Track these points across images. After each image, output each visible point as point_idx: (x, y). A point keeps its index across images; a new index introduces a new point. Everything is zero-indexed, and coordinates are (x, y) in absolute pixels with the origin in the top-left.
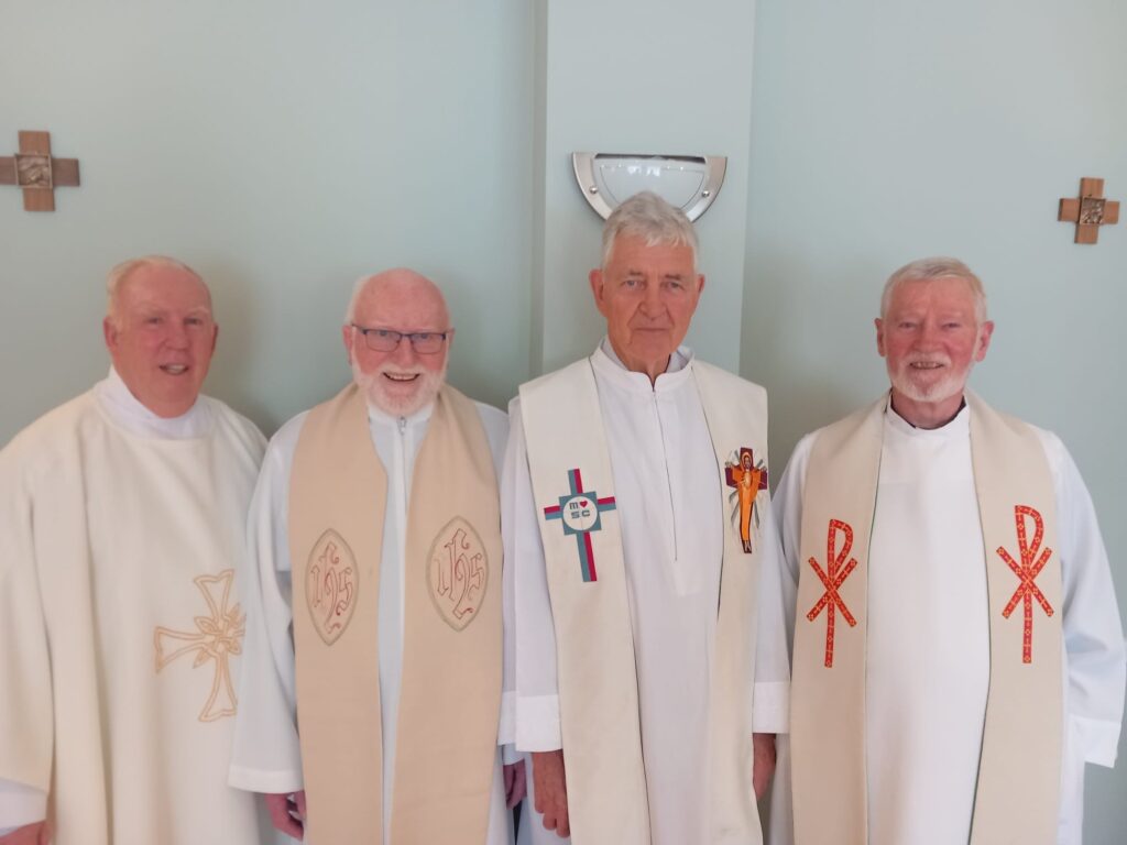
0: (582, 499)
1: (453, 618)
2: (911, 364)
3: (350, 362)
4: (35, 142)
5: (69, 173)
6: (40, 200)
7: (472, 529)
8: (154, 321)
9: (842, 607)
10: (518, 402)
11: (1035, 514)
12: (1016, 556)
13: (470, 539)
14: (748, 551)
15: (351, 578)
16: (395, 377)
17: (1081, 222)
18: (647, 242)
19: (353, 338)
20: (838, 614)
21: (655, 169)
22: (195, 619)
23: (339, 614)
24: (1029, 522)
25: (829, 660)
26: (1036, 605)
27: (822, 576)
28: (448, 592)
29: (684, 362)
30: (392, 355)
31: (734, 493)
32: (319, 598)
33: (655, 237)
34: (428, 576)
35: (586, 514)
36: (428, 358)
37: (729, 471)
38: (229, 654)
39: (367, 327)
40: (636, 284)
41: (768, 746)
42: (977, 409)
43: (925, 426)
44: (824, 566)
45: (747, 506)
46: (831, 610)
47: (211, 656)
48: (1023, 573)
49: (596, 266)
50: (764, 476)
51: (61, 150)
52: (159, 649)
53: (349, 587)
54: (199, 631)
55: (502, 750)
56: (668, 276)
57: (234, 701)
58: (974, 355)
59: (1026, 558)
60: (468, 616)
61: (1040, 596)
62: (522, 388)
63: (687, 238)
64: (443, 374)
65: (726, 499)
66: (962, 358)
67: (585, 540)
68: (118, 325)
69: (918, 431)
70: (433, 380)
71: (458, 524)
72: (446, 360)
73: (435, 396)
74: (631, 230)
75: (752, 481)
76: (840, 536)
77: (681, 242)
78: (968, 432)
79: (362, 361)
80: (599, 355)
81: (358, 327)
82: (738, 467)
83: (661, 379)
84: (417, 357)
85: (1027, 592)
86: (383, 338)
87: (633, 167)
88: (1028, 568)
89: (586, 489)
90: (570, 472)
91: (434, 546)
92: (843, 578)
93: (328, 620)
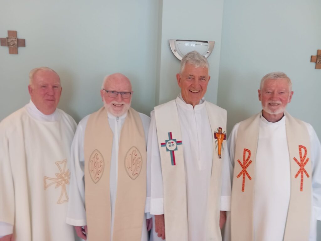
0: (172, 141)
1: (132, 176)
2: (269, 104)
3: (103, 101)
4: (12, 34)
5: (22, 43)
6: (14, 51)
7: (138, 150)
8: (44, 87)
9: (247, 174)
10: (154, 112)
11: (305, 148)
12: (299, 160)
13: (137, 153)
14: (220, 158)
15: (102, 164)
16: (116, 105)
17: (317, 63)
18: (195, 66)
19: (104, 94)
20: (246, 176)
21: (193, 44)
22: (56, 174)
23: (98, 174)
24: (303, 150)
25: (243, 189)
26: (304, 175)
27: (241, 165)
28: (131, 168)
29: (203, 101)
30: (115, 99)
31: (216, 141)
32: (93, 170)
33: (198, 65)
34: (125, 164)
35: (173, 145)
36: (126, 100)
37: (215, 134)
38: (66, 184)
39: (108, 90)
40: (191, 78)
41: (224, 215)
42: (288, 117)
43: (273, 121)
44: (242, 162)
45: (220, 144)
46: (244, 175)
47: (60, 185)
48: (301, 165)
49: (178, 73)
50: (225, 136)
51: (20, 36)
52: (45, 183)
53: (102, 166)
54: (57, 178)
55: (146, 214)
56: (201, 77)
57: (68, 198)
58: (288, 101)
59: (302, 161)
60: (136, 175)
61: (305, 172)
62: (155, 108)
63: (207, 65)
64: (130, 104)
65: (214, 142)
66: (285, 102)
67: (173, 153)
68: (33, 87)
69: (270, 123)
70: (127, 106)
71: (134, 148)
72: (131, 100)
73: (127, 111)
74: (191, 62)
75: (222, 137)
76: (247, 153)
77: (205, 67)
78: (285, 123)
79: (106, 100)
80: (178, 99)
81: (106, 90)
82: (218, 133)
83: (196, 106)
84: (123, 99)
85: (302, 170)
86: (113, 94)
87: (187, 44)
88: (302, 164)
89: (173, 138)
90: (169, 133)
91: (127, 155)
92: (248, 166)
93: (95, 176)
